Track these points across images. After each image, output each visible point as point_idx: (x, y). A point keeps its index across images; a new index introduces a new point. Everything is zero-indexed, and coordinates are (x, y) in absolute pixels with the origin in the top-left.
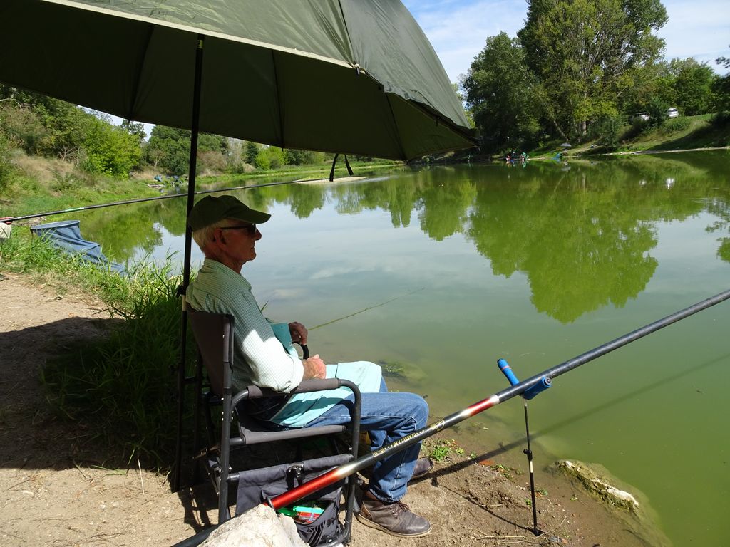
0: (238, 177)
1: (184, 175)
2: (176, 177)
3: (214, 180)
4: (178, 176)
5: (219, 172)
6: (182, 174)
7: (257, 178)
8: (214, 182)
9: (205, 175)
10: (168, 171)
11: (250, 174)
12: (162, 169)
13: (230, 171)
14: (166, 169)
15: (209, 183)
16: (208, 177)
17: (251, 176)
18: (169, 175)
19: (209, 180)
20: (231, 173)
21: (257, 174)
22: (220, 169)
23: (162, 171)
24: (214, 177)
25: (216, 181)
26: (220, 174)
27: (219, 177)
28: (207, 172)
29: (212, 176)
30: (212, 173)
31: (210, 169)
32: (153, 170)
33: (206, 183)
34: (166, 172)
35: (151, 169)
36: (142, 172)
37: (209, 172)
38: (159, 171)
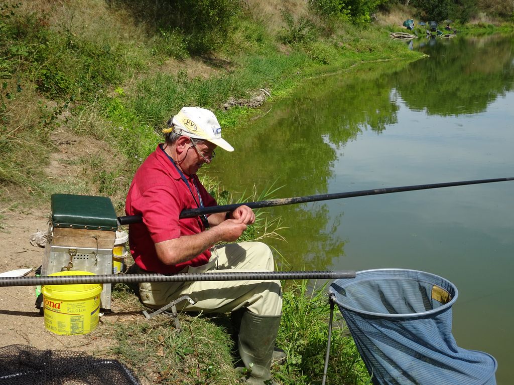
1: (445, 21)
2: (433, 23)
3: (489, 30)
4: (437, 22)
5: (500, 18)
6: (443, 19)
8: (488, 34)
9: (476, 22)
10: (423, 13)
12: (415, 10)
14: (420, 10)
15: (480, 35)
16: (480, 26)
18: (424, 19)
19: (482, 30)
22: (501, 15)
23: (414, 13)
24: (489, 26)
25: (492, 32)
26: (499, 21)
27: (497, 26)
28: (480, 18)
29: (487, 24)
30: (488, 19)
31: (485, 14)
32: (403, 11)
33: (474, 35)
34: (421, 15)
35: (401, 9)
36: (387, 13)
37: (483, 18)
38: (410, 13)
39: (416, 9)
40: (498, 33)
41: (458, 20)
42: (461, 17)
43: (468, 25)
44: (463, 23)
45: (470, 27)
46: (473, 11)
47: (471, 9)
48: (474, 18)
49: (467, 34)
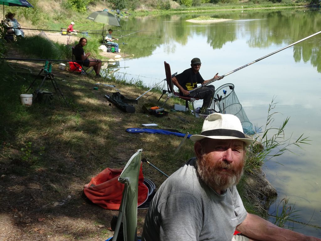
0: (165, 12)
1: (124, 9)
2: (118, 10)
4: (120, 10)
5: (151, 7)
7: (180, 13)
8: (146, 15)
9: (140, 9)
11: (175, 10)
13: (160, 7)
14: (112, 4)
15: (142, 16)
16: (142, 11)
17: (175, 12)
18: (114, 9)
19: (143, 14)
20: (160, 9)
21: (180, 10)
22: (152, 5)
23: (109, 5)
24: (146, 11)
25: (148, 14)
26: (151, 9)
27: (151, 11)
28: (142, 8)
29: (145, 11)
30: (146, 8)
31: (144, 5)
32: (103, 4)
33: (140, 16)
34: (112, 6)
35: (101, 4)
36: (95, 6)
37: (143, 7)
38: (107, 5)
39: (109, 3)
40: (151, 15)
41: (131, 9)
42: (132, 7)
43: (136, 11)
44: (133, 10)
45: (137, 12)
46: (138, 4)
47: (137, 3)
48: (139, 7)
49: (136, 16)
